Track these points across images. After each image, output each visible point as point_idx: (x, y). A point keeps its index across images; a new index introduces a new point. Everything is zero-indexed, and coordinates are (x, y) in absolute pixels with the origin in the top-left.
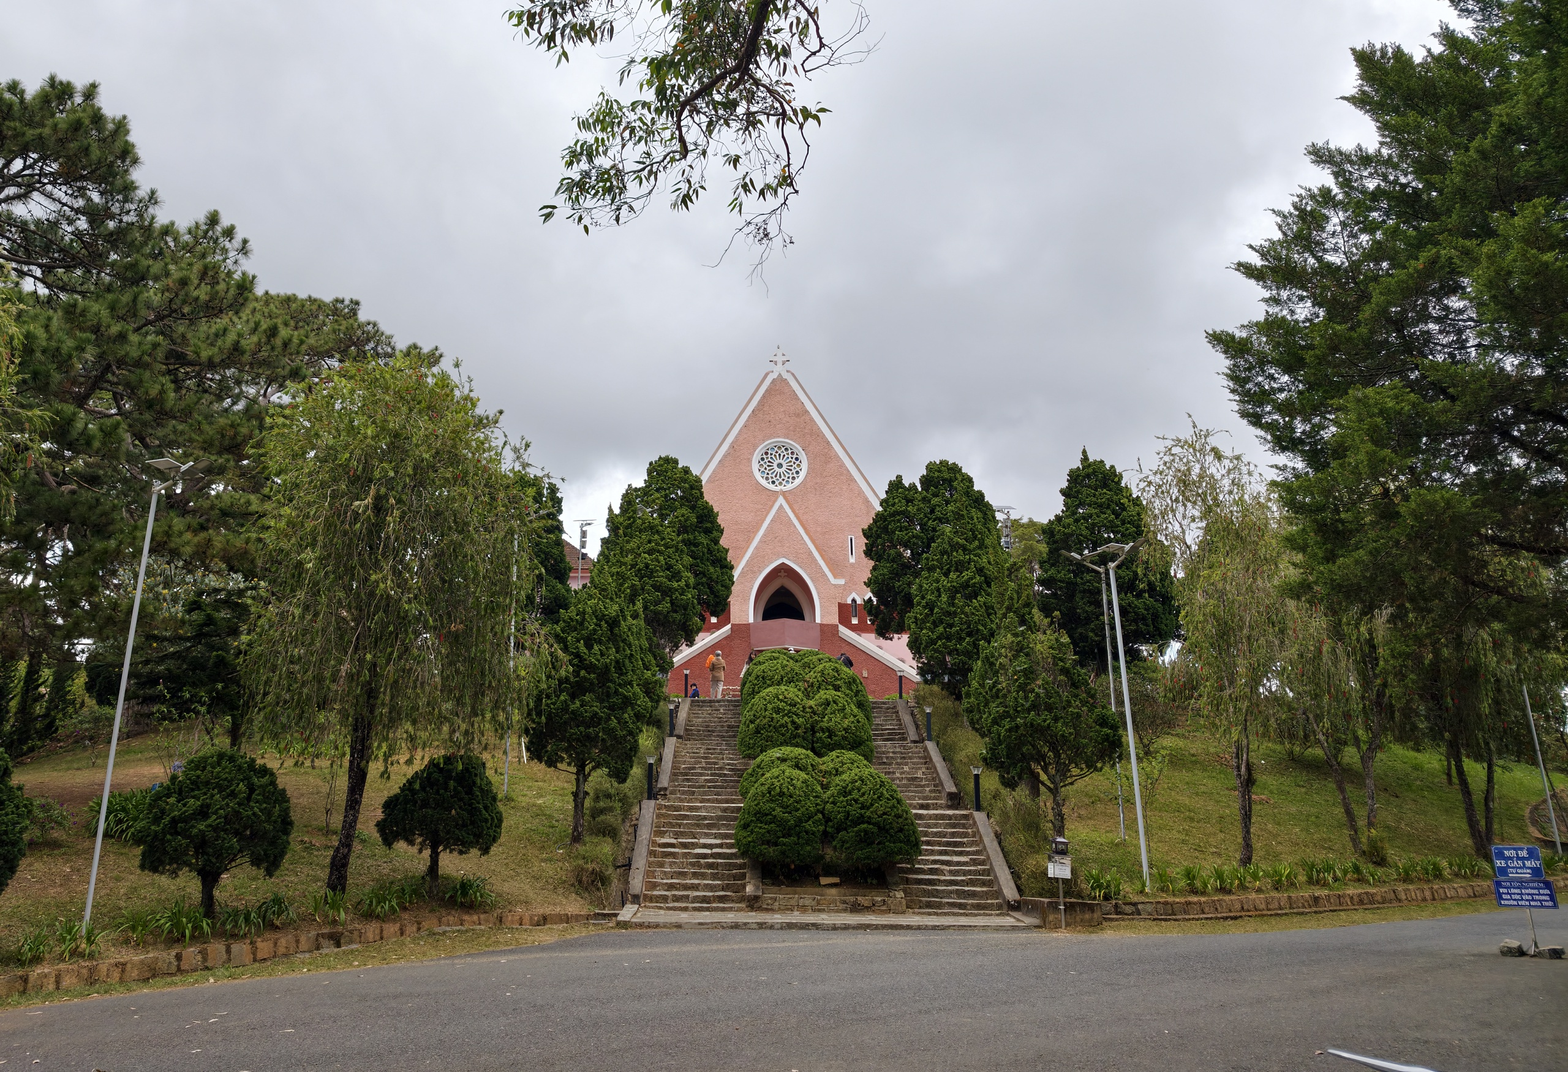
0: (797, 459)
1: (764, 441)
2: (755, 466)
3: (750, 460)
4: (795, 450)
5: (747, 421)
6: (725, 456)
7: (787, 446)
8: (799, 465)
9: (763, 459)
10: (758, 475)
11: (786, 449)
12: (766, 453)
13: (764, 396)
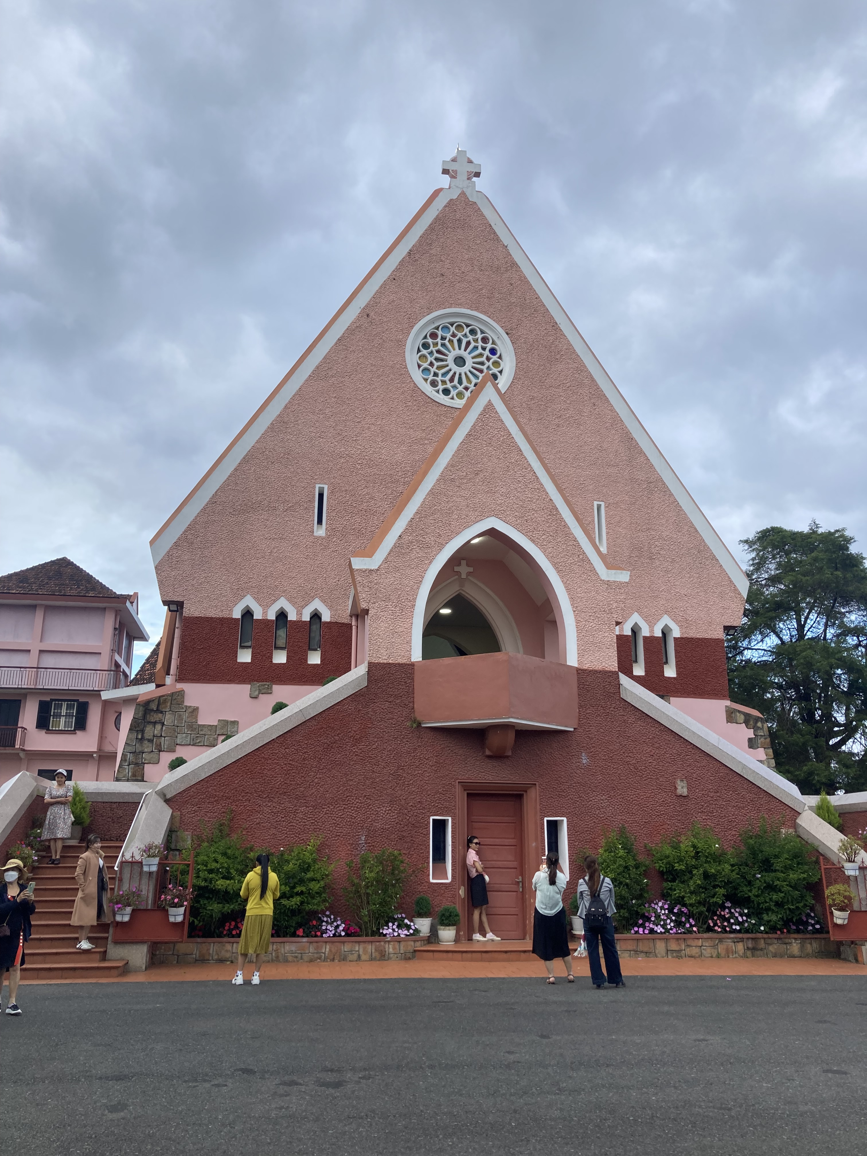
0: (493, 351)
1: (430, 311)
2: (411, 359)
3: (401, 344)
4: (490, 334)
5: (397, 269)
6: (350, 331)
7: (476, 325)
8: (496, 364)
9: (426, 346)
10: (417, 376)
11: (473, 332)
12: (434, 336)
13: (431, 228)
